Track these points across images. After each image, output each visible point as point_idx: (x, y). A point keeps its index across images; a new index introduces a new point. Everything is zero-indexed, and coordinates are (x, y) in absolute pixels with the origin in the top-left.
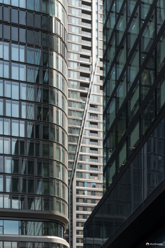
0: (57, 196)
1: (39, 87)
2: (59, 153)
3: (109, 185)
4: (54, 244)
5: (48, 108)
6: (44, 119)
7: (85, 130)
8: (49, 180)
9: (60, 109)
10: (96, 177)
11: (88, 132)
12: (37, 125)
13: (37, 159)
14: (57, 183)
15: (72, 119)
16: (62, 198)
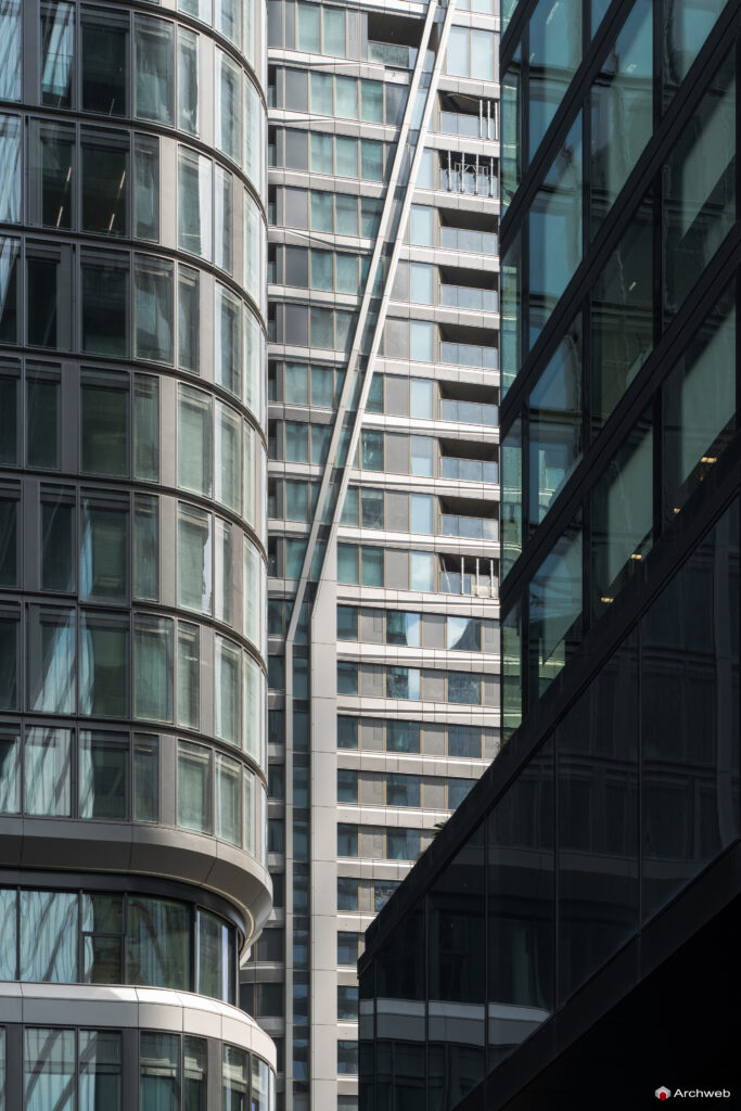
0: (183, 724)
1: (55, 11)
2: (199, 444)
3: (542, 690)
4: (166, 1040)
5: (119, 145)
6: (95, 217)
7: (403, 265)
8: (123, 618)
9: (210, 152)
10: (486, 578)
11: (425, 280)
12: (41, 255)
13: (39, 480)
14: (184, 642)
15: (306, 189)
16: (219, 735)
